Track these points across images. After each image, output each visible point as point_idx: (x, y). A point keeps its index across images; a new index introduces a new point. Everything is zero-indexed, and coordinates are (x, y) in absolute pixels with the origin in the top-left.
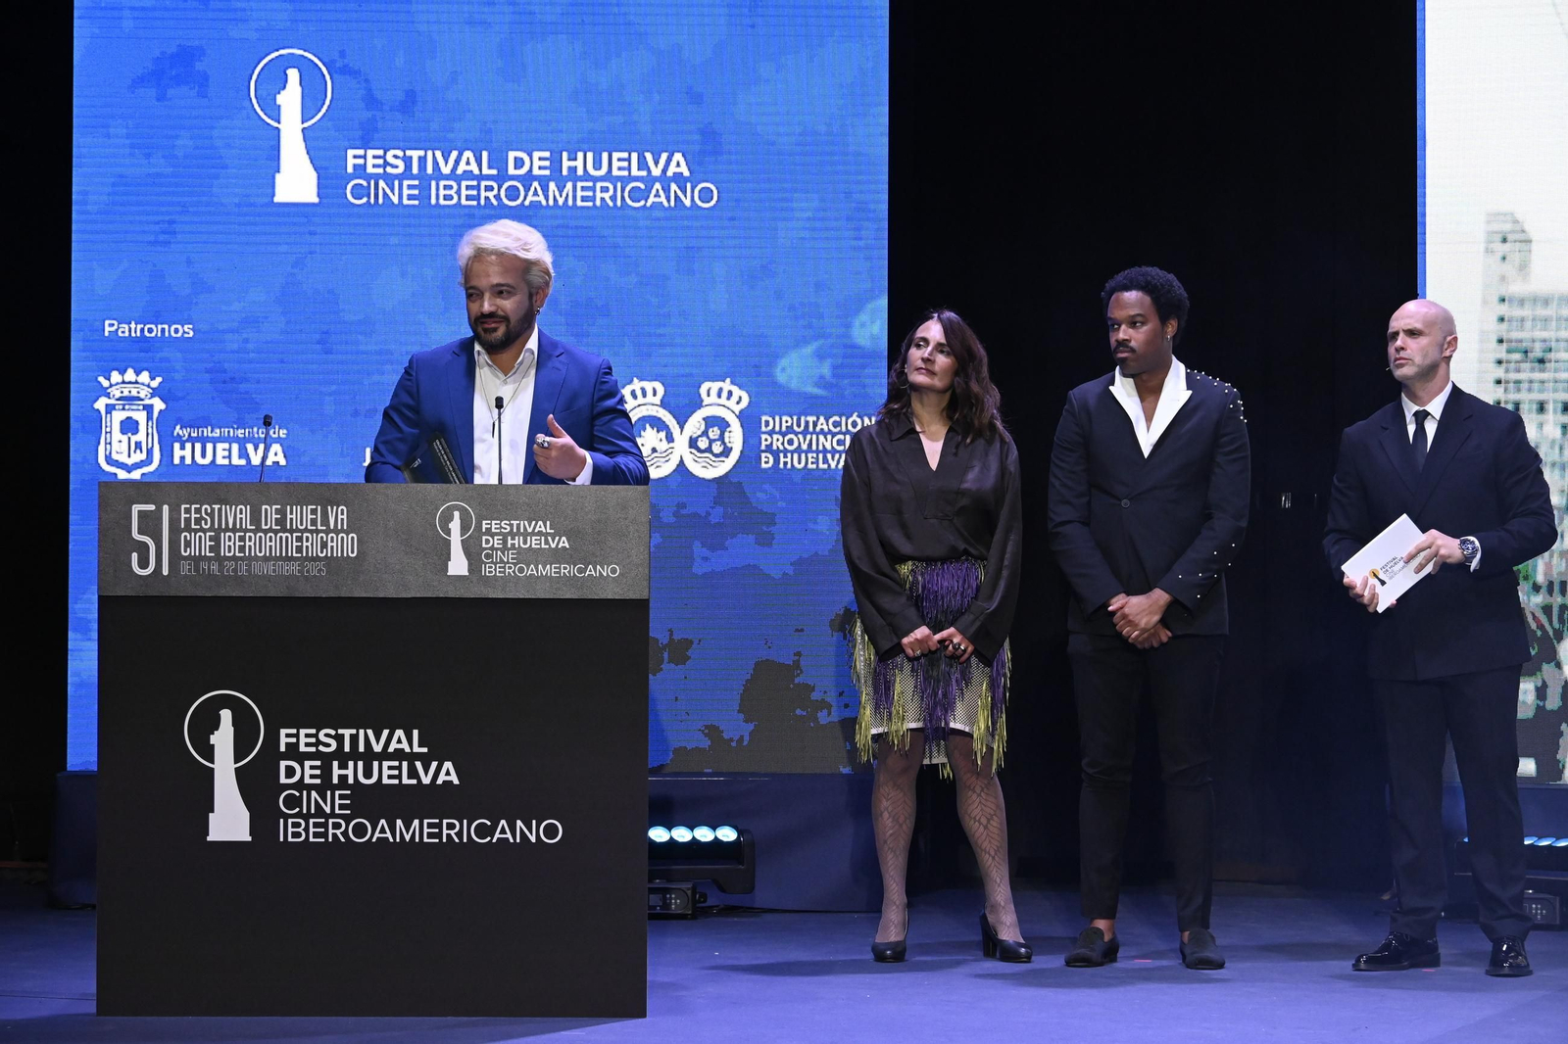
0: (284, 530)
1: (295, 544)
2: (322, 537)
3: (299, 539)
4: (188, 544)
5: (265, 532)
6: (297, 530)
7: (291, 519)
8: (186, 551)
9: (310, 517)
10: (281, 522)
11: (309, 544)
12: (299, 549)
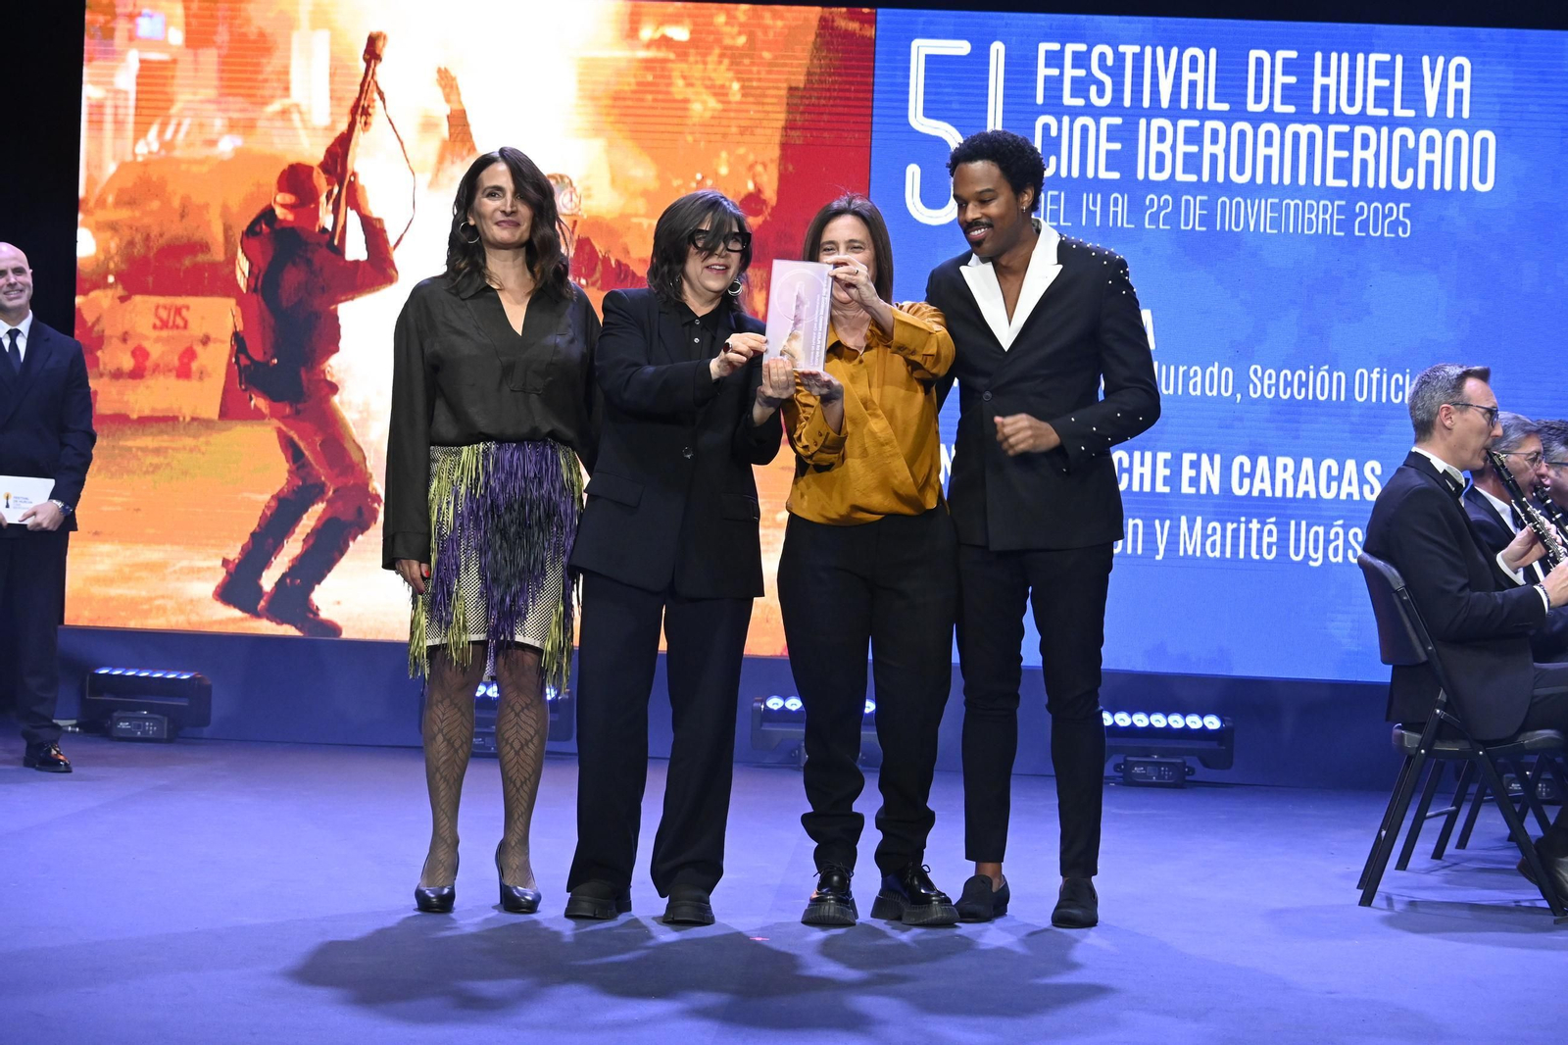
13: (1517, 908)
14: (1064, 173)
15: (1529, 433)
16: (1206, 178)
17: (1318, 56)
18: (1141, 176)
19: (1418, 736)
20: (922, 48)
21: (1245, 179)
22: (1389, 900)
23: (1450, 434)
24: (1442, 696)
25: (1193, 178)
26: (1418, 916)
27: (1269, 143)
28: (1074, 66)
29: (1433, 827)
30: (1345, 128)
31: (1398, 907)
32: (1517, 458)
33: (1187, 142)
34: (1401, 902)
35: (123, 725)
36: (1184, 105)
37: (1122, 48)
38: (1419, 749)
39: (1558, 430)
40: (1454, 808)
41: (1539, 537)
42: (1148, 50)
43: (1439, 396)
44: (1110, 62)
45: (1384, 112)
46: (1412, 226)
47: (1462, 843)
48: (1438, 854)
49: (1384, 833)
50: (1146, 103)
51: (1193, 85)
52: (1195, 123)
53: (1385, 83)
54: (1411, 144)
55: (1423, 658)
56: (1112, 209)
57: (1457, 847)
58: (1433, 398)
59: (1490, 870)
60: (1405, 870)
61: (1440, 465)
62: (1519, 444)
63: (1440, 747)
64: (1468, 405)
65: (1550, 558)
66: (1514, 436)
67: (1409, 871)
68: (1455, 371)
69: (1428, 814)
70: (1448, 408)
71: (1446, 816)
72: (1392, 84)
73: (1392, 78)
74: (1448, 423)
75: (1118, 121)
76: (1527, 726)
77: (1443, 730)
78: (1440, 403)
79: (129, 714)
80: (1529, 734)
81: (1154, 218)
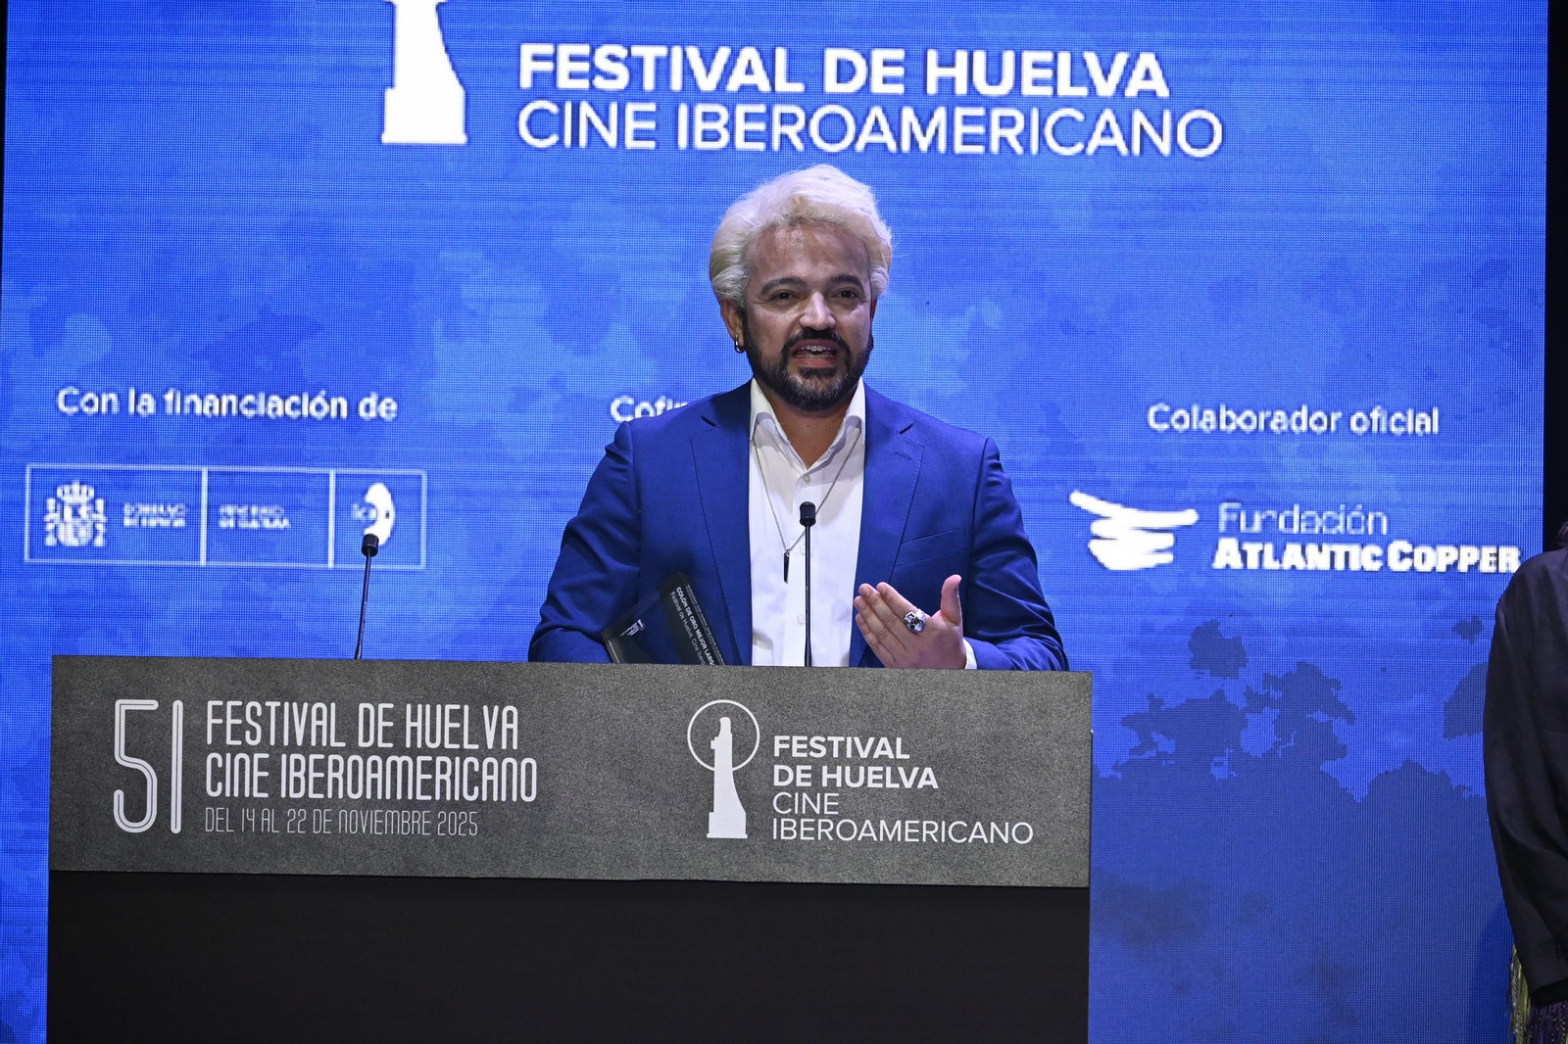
0: (400, 750)
1: (420, 777)
2: (471, 765)
3: (429, 768)
4: (219, 775)
5: (365, 753)
6: (425, 751)
7: (414, 729)
8: (214, 789)
9: (448, 725)
10: (395, 734)
11: (447, 777)
12: (428, 786)
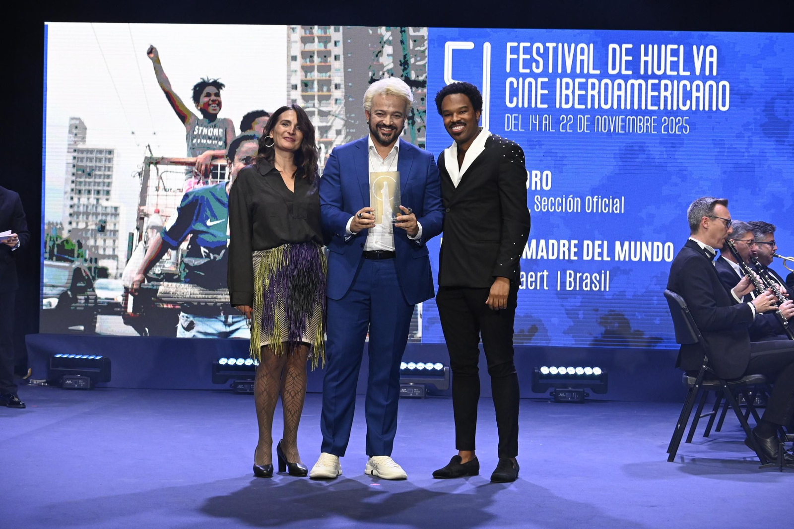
13: (744, 461)
14: (520, 105)
15: (748, 231)
16: (589, 106)
17: (643, 46)
18: (558, 106)
19: (695, 379)
20: (450, 46)
21: (608, 107)
22: (682, 458)
23: (707, 231)
24: (706, 359)
25: (583, 107)
26: (696, 467)
27: (619, 89)
28: (524, 54)
29: (704, 422)
30: (656, 81)
31: (686, 461)
32: (742, 243)
33: (580, 89)
34: (688, 459)
35: (68, 382)
36: (578, 71)
37: (547, 45)
38: (695, 385)
39: (760, 226)
40: (714, 412)
41: (751, 281)
42: (560, 45)
43: (702, 212)
44: (542, 51)
45: (675, 73)
46: (689, 128)
47: (718, 429)
48: (707, 434)
49: (679, 425)
50: (560, 71)
51: (582, 61)
52: (583, 80)
53: (675, 59)
54: (688, 88)
55: (697, 341)
56: (544, 122)
57: (716, 431)
58: (699, 213)
59: (731, 442)
60: (690, 443)
61: (702, 245)
62: (743, 236)
63: (705, 384)
64: (716, 217)
65: (757, 291)
66: (741, 232)
67: (692, 443)
68: (710, 200)
69: (701, 415)
70: (706, 219)
71: (710, 416)
72: (679, 59)
73: (678, 57)
74: (705, 226)
75: (546, 80)
76: (748, 373)
77: (707, 376)
78: (703, 216)
79: (71, 376)
80: (748, 377)
81: (565, 127)
